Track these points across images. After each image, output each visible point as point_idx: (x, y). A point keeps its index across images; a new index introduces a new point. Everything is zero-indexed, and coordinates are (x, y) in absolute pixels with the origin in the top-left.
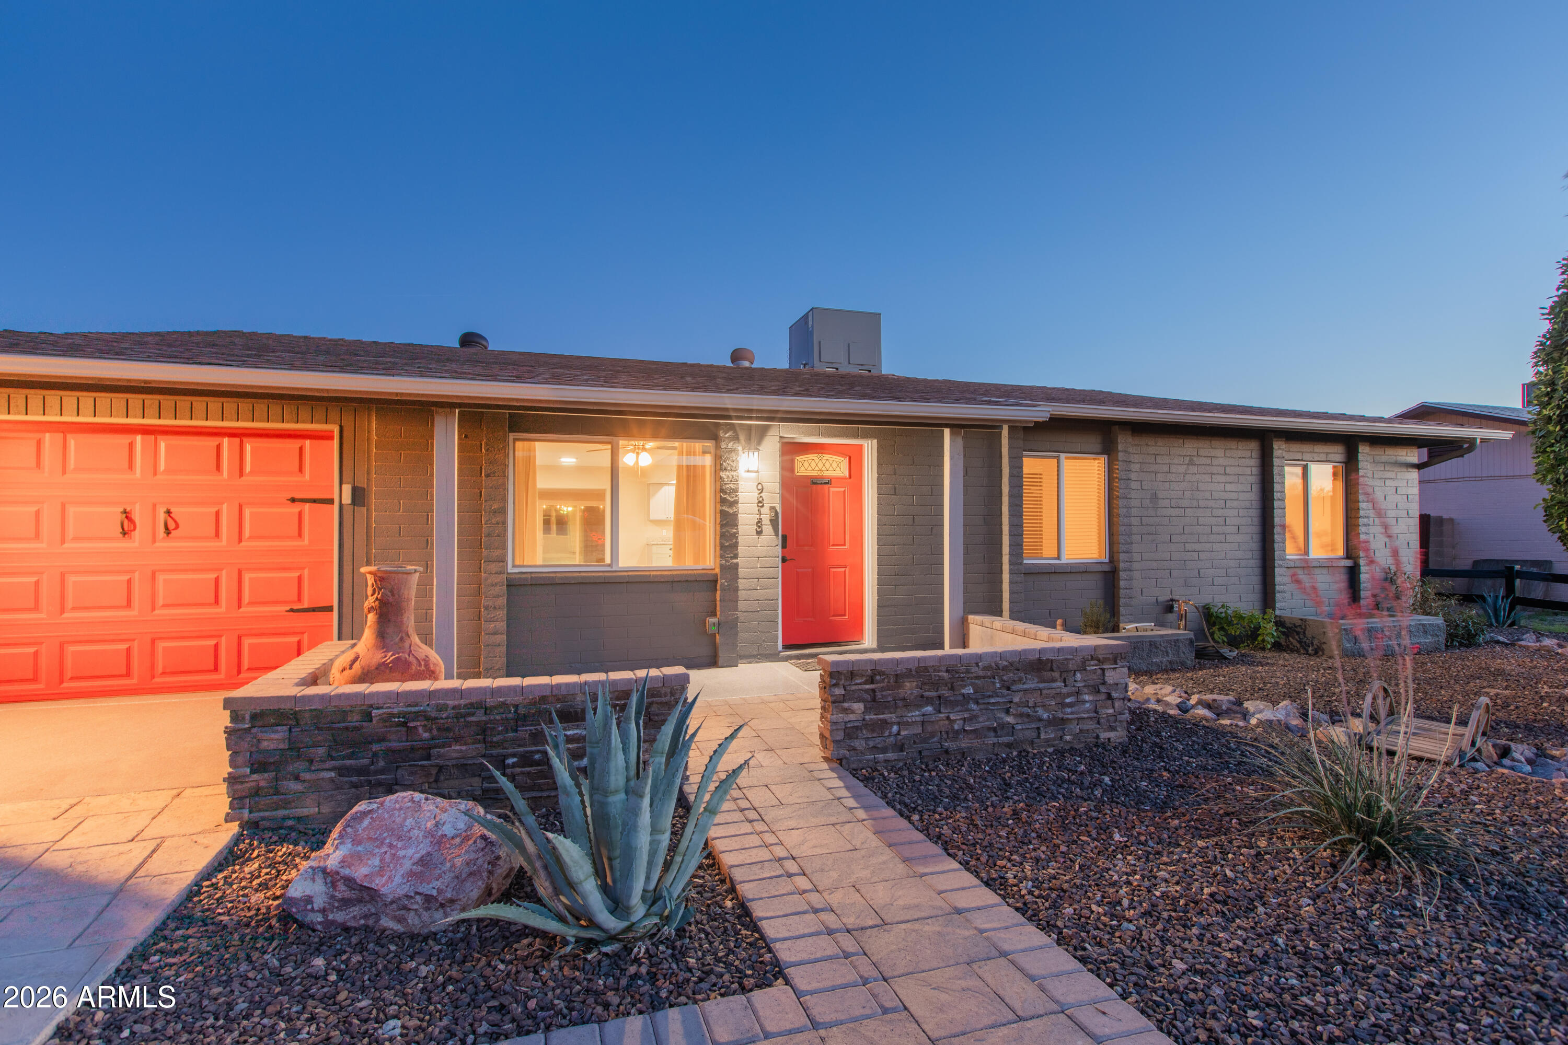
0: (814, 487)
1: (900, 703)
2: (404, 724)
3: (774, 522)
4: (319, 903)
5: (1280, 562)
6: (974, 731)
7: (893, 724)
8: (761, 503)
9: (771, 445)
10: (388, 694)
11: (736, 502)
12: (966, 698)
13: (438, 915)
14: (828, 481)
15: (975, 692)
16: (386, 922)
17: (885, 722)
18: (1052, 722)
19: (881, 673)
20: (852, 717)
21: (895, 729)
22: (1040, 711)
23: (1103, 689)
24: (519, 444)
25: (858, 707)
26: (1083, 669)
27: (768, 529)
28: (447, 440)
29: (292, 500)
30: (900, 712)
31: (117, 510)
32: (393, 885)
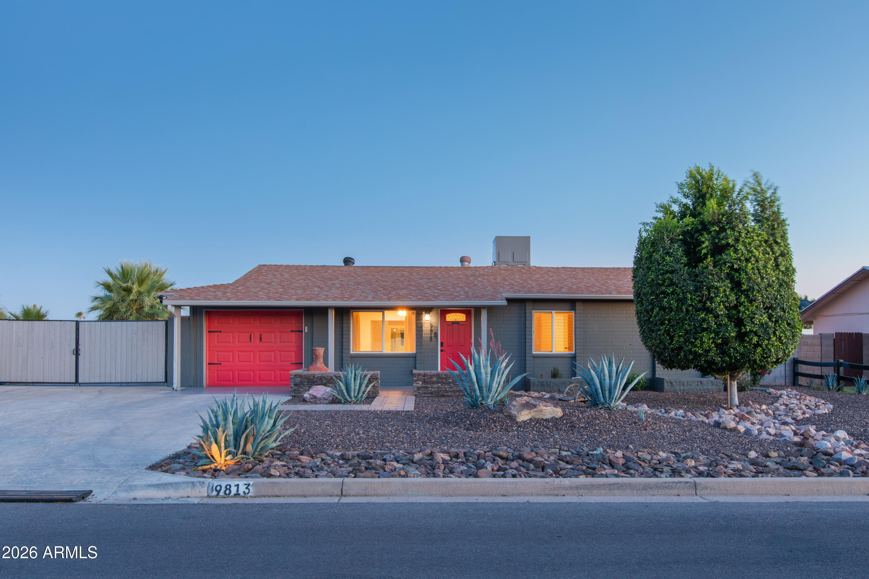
0: (453, 325)
1: (431, 383)
2: (321, 378)
3: (436, 337)
4: (308, 398)
6: (452, 391)
7: (430, 387)
8: (431, 330)
9: (435, 311)
10: (317, 373)
11: (422, 331)
12: (450, 382)
13: (325, 401)
14: (458, 323)
15: (453, 381)
16: (318, 400)
17: (427, 387)
19: (427, 375)
20: (419, 385)
21: (430, 389)
24: (354, 313)
25: (421, 383)
27: (434, 340)
28: (331, 316)
29: (292, 331)
30: (432, 385)
31: (250, 334)
32: (319, 396)
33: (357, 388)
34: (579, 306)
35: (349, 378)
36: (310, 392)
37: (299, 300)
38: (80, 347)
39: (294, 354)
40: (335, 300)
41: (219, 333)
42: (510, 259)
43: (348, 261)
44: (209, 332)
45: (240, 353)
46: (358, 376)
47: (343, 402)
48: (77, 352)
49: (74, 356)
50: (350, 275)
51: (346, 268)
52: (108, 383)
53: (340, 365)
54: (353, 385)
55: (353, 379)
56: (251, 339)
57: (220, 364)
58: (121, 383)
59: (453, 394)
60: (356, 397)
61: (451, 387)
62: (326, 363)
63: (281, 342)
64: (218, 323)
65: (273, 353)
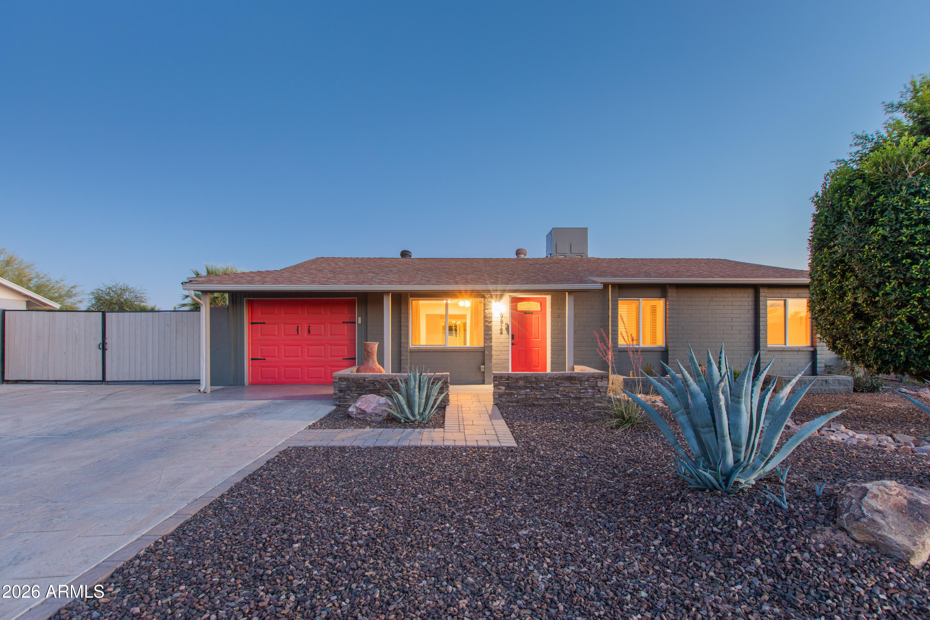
0: (526, 315)
1: (518, 388)
2: (373, 383)
3: (507, 329)
4: (355, 413)
5: (764, 348)
6: (545, 399)
7: (515, 394)
8: (502, 322)
9: (507, 298)
10: (369, 375)
11: (491, 322)
12: (541, 387)
13: (378, 418)
14: (531, 313)
15: (545, 386)
16: (368, 418)
17: (512, 393)
18: (575, 398)
19: (512, 378)
20: (501, 391)
21: (516, 396)
22: (571, 394)
23: (596, 388)
24: (414, 302)
25: (503, 388)
26: (588, 380)
27: (505, 332)
28: (388, 303)
29: (343, 322)
30: (518, 391)
31: (296, 326)
32: (369, 410)
34: (671, 293)
35: (412, 387)
36: (357, 405)
37: (350, 284)
38: (107, 341)
39: (345, 347)
40: (392, 284)
41: (262, 325)
42: (567, 251)
43: (405, 254)
44: (252, 323)
45: (286, 347)
46: (424, 385)
47: (403, 421)
48: (103, 347)
49: (100, 352)
50: (408, 264)
51: (404, 260)
52: (139, 381)
53: (398, 366)
54: (417, 399)
55: (417, 390)
56: (298, 331)
57: (264, 359)
58: (153, 381)
59: (545, 403)
60: (421, 414)
61: (543, 395)
62: (381, 362)
63: (332, 335)
64: (262, 313)
65: (323, 347)
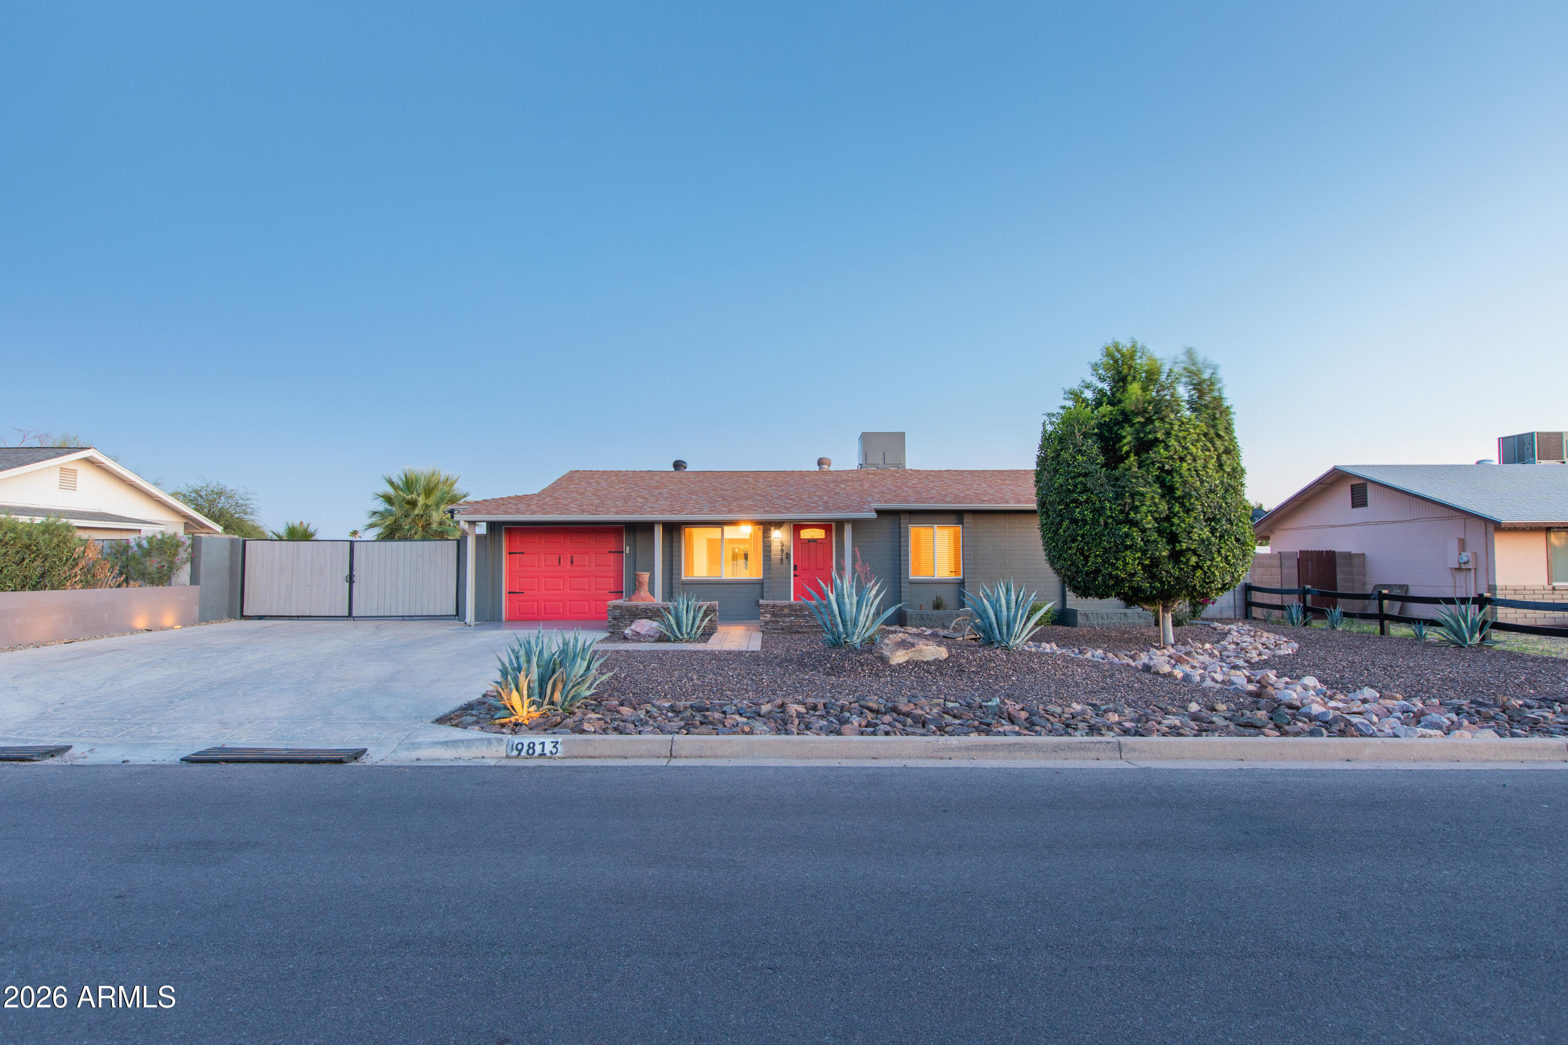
1: (783, 615)
2: (645, 610)
3: (788, 559)
4: (630, 635)
6: (809, 626)
8: (782, 550)
9: (787, 526)
10: (641, 603)
11: (771, 549)
12: (806, 615)
13: (651, 639)
14: (815, 541)
15: (809, 614)
16: (642, 637)
17: (777, 621)
19: (776, 606)
20: (767, 619)
21: (781, 623)
24: (687, 530)
25: (769, 616)
27: (785, 562)
28: (658, 532)
29: (610, 552)
30: (783, 618)
31: (558, 556)
32: (643, 632)
33: (690, 622)
34: (967, 519)
35: (680, 610)
36: (633, 627)
37: (619, 514)
38: (354, 573)
39: (612, 580)
40: (663, 514)
41: (521, 555)
42: (880, 462)
43: (678, 465)
44: (510, 553)
45: (547, 579)
46: (691, 609)
47: (673, 640)
48: (351, 579)
49: (348, 584)
50: (681, 483)
51: (677, 473)
52: (388, 616)
53: (669, 593)
54: (684, 619)
55: (685, 612)
56: (560, 562)
57: (523, 593)
58: (404, 616)
59: (809, 630)
60: (688, 634)
61: (807, 622)
62: (652, 591)
63: (597, 566)
64: (520, 542)
65: (587, 579)
